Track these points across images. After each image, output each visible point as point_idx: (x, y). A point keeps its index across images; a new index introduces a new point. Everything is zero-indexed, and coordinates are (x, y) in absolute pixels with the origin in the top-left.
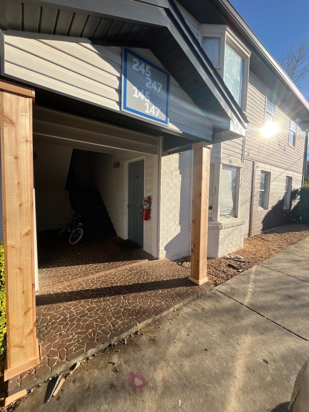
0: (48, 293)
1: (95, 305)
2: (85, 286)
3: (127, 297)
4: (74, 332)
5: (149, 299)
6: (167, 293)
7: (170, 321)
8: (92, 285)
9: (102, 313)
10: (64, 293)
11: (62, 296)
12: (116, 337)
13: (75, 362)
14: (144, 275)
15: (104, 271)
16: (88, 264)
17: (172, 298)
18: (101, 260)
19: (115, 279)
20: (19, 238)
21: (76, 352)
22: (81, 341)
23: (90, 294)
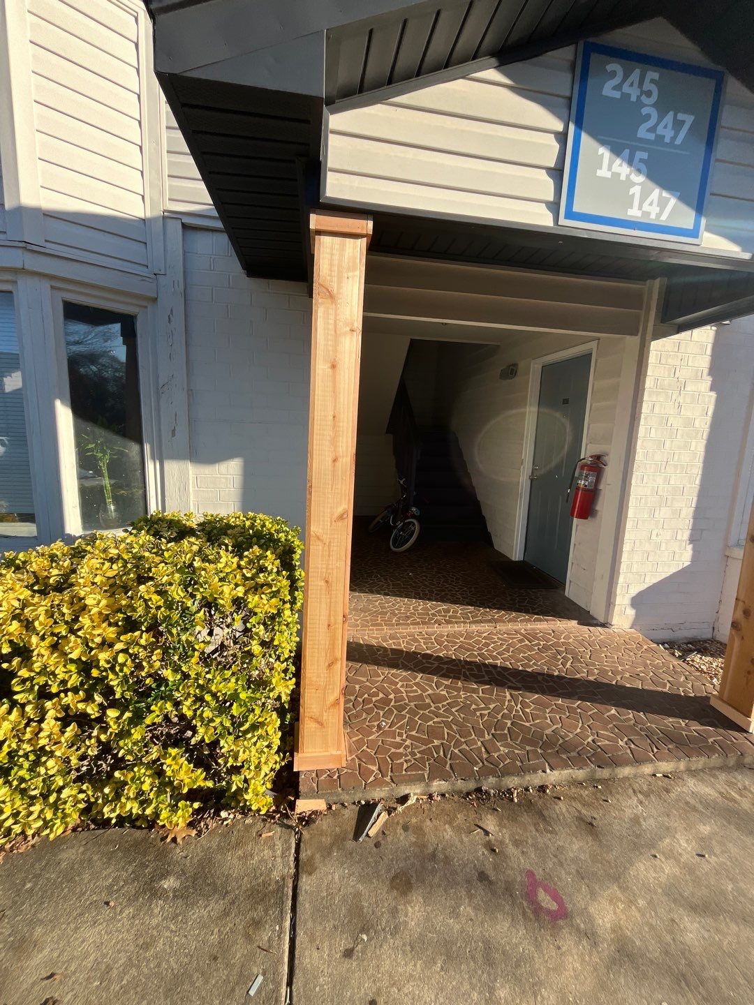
0: (355, 640)
1: (444, 693)
2: (424, 647)
3: (521, 699)
4: (404, 732)
5: (581, 722)
6: (633, 722)
7: (640, 796)
8: (439, 647)
9: (462, 716)
10: (382, 648)
11: (379, 653)
12: (493, 777)
13: (407, 792)
14: (565, 659)
15: (465, 623)
16: (429, 599)
17: (648, 740)
18: (457, 598)
19: (490, 648)
20: (329, 524)
21: (409, 773)
22: (418, 755)
23: (435, 666)
